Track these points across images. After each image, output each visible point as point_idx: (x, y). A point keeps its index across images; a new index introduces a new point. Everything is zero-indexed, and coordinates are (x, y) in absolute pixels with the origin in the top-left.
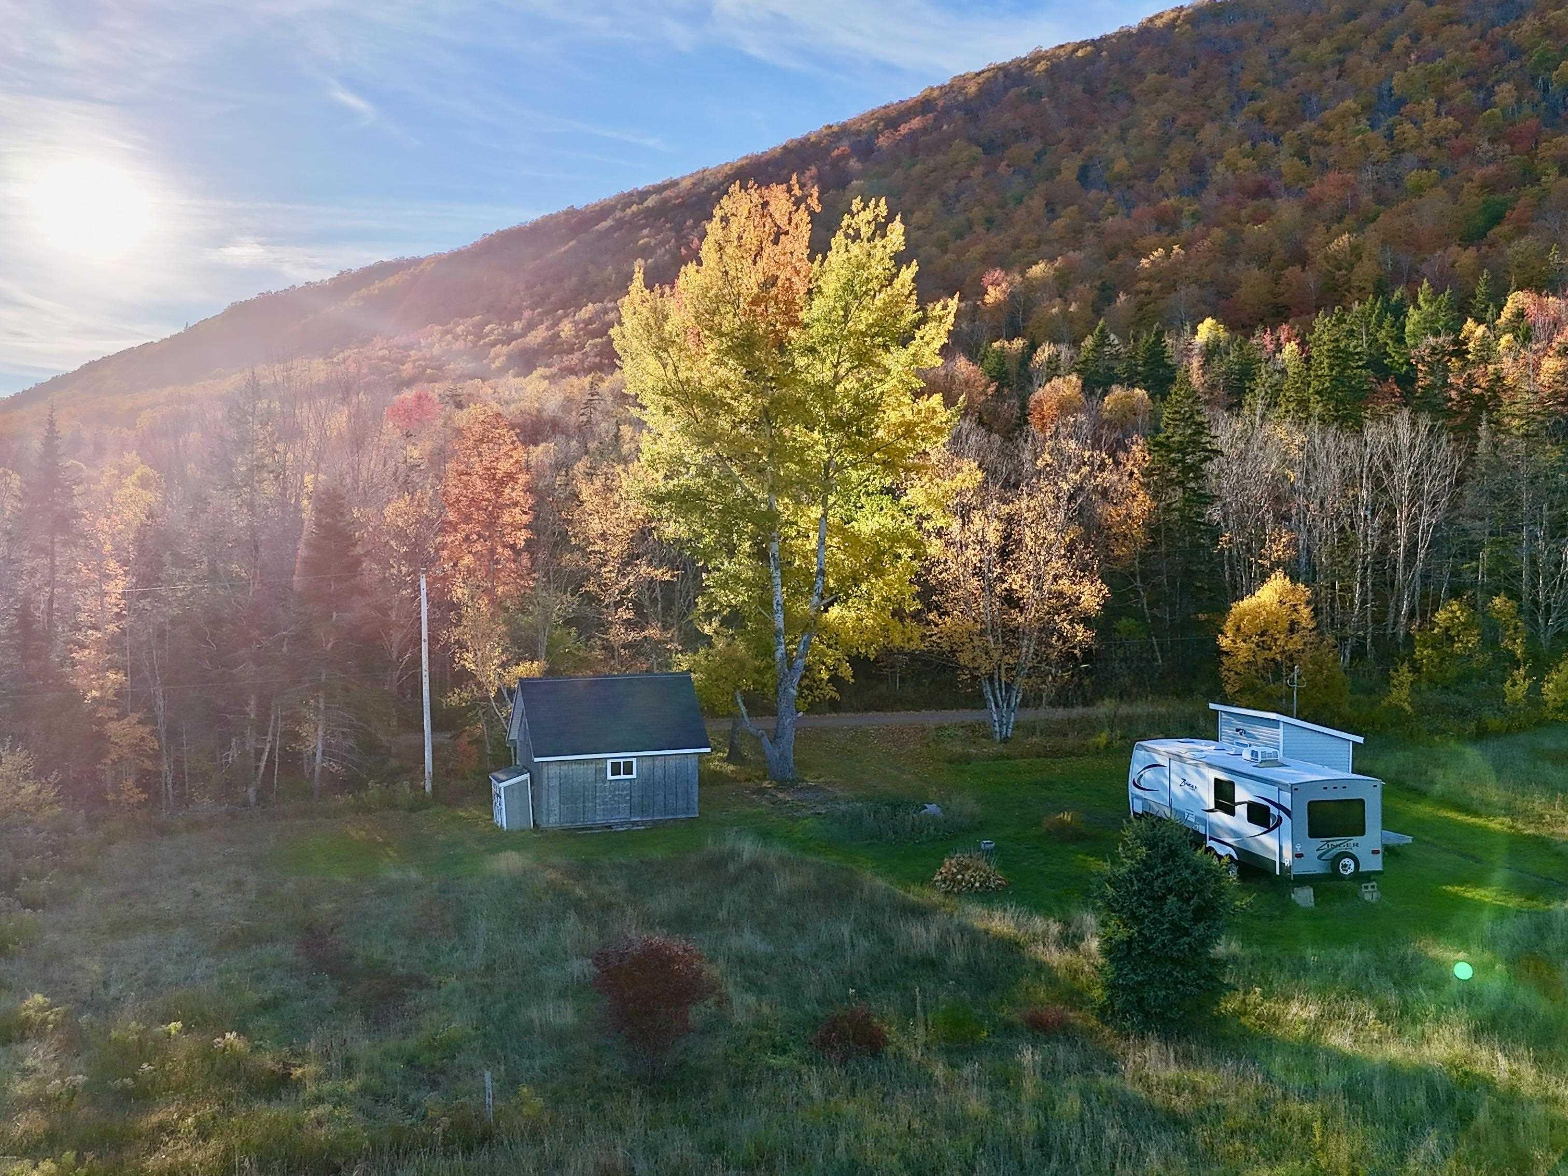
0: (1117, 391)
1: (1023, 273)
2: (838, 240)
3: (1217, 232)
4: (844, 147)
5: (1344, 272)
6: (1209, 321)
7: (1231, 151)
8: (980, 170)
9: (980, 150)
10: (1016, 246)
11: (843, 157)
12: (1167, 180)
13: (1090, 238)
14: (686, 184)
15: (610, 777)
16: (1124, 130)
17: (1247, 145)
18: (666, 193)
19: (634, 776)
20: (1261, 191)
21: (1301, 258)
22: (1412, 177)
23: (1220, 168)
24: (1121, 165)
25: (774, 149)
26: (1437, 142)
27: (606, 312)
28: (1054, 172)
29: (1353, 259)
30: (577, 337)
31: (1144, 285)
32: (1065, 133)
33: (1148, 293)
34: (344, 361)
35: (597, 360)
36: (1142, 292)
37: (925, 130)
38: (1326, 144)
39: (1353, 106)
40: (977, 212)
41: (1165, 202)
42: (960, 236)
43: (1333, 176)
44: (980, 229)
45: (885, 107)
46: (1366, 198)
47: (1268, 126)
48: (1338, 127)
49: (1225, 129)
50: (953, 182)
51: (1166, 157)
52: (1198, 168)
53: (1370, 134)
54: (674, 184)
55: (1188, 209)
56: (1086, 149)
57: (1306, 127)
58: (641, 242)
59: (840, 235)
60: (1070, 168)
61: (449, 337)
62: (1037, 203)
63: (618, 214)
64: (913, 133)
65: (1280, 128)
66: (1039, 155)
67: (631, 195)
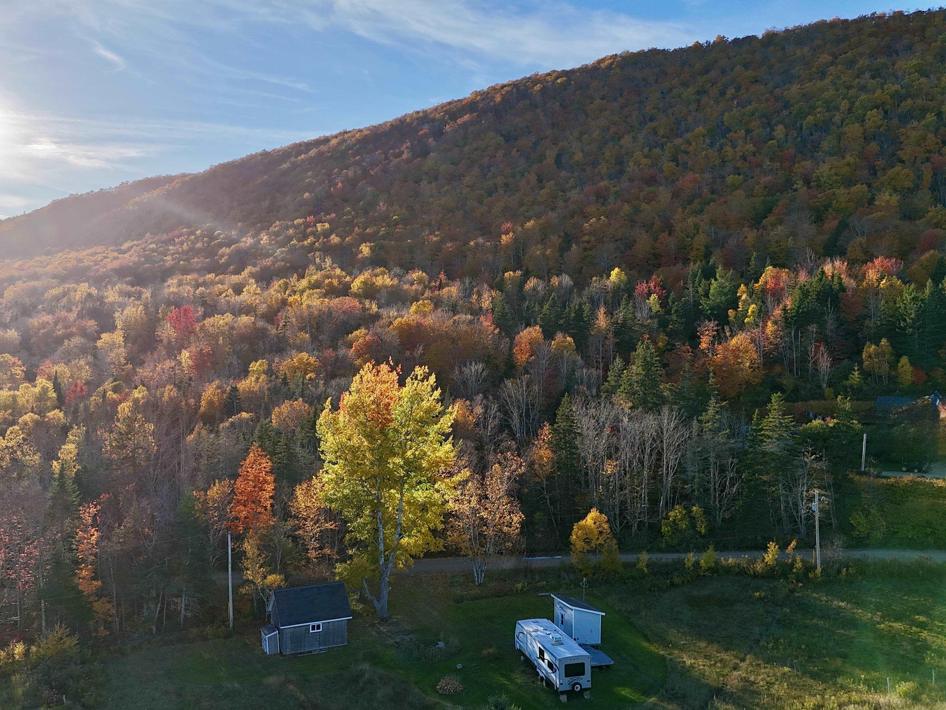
0: (559, 336)
1: (522, 226)
2: (409, 380)
3: (627, 208)
4: (426, 129)
5: (689, 239)
6: (617, 270)
7: (638, 154)
8: (501, 153)
9: (502, 138)
10: (521, 204)
11: (425, 136)
12: (603, 168)
13: (561, 204)
14: (334, 142)
15: (311, 631)
16: (582, 134)
17: (646, 150)
18: (323, 148)
19: (321, 630)
20: (651, 181)
21: (669, 229)
22: (730, 179)
23: (631, 164)
24: (579, 156)
25: (385, 123)
26: (744, 158)
27: (287, 228)
28: (542, 158)
29: (695, 232)
30: (270, 244)
31: (586, 238)
32: (549, 132)
33: (588, 242)
34: (130, 249)
35: (283, 263)
36: (585, 242)
37: (471, 123)
38: (686, 153)
39: (703, 130)
40: (500, 180)
41: (602, 184)
42: (490, 195)
43: (690, 176)
44: (501, 191)
45: (450, 103)
46: (706, 190)
47: (659, 138)
48: (694, 144)
49: (635, 139)
50: (487, 159)
51: (603, 154)
52: (620, 161)
53: (710, 151)
54: (326, 140)
55: (613, 190)
56: (561, 144)
57: (678, 141)
58: (307, 181)
59: (409, 379)
60: (551, 154)
61: (193, 237)
62: (533, 178)
63: (293, 159)
64: (465, 123)
65: (664, 140)
66: (536, 144)
67: (300, 145)
